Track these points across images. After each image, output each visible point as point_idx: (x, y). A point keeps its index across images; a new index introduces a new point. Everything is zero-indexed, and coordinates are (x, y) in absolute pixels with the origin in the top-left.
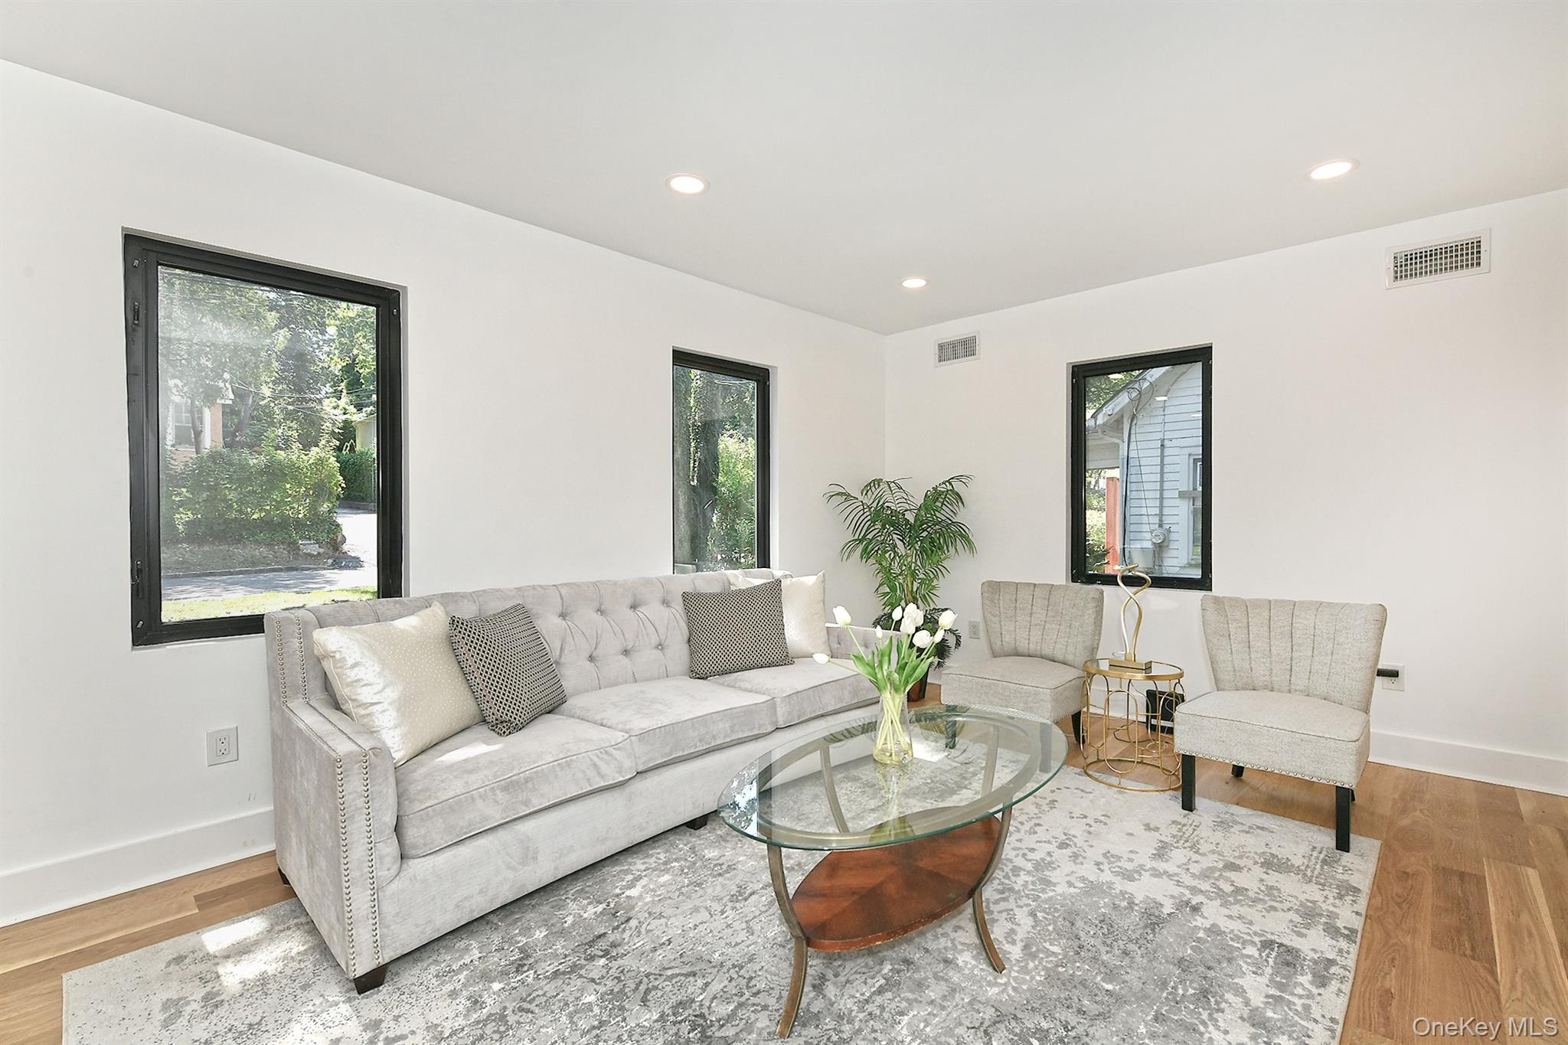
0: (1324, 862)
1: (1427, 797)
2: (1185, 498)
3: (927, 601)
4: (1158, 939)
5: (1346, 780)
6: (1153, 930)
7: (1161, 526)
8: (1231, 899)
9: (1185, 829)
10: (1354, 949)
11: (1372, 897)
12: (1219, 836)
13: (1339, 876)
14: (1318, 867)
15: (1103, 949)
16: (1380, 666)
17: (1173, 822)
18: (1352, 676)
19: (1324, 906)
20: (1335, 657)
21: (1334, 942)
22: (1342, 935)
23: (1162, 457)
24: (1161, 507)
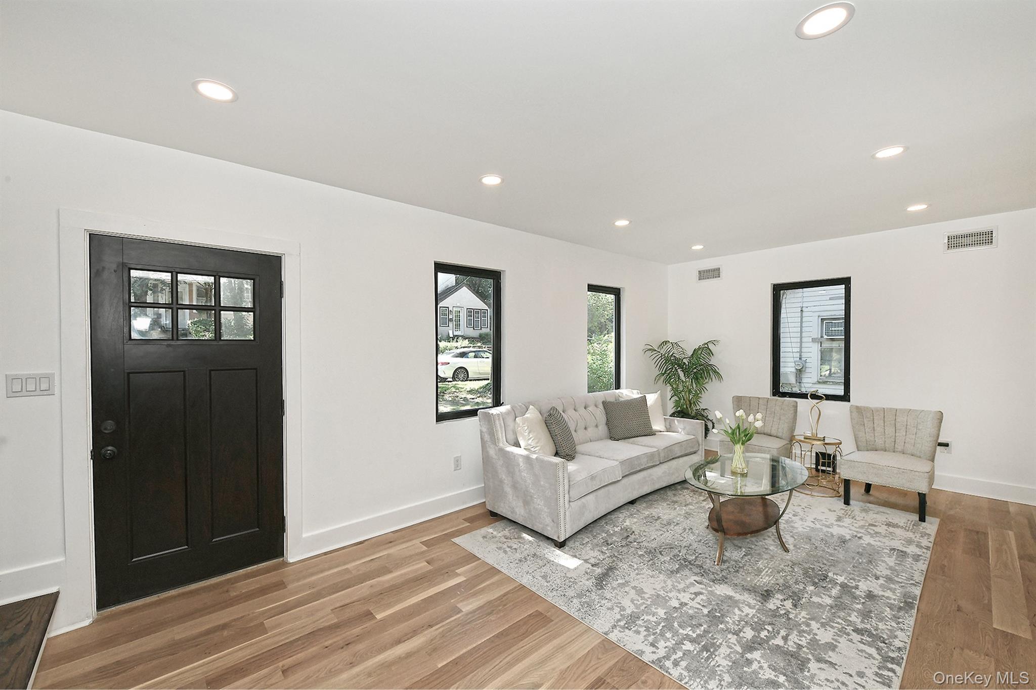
0: (914, 525)
1: (963, 504)
2: (816, 342)
3: (696, 405)
4: (846, 546)
5: (923, 489)
6: (844, 543)
7: (800, 359)
8: (874, 535)
9: (847, 512)
10: (929, 553)
11: (936, 537)
12: (864, 514)
13: (921, 530)
14: (911, 527)
15: (826, 548)
16: (939, 441)
17: (842, 509)
18: (926, 444)
19: (915, 539)
20: (917, 435)
21: (921, 550)
22: (924, 548)
23: (802, 317)
24: (801, 347)
